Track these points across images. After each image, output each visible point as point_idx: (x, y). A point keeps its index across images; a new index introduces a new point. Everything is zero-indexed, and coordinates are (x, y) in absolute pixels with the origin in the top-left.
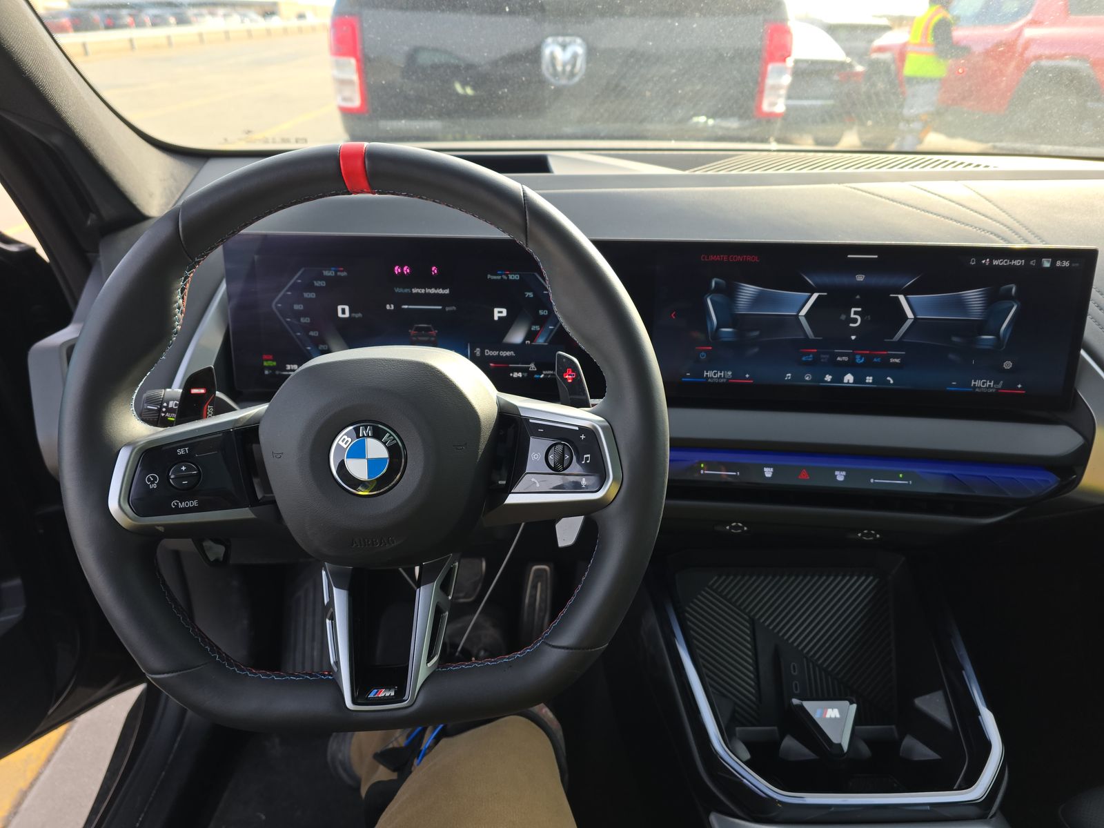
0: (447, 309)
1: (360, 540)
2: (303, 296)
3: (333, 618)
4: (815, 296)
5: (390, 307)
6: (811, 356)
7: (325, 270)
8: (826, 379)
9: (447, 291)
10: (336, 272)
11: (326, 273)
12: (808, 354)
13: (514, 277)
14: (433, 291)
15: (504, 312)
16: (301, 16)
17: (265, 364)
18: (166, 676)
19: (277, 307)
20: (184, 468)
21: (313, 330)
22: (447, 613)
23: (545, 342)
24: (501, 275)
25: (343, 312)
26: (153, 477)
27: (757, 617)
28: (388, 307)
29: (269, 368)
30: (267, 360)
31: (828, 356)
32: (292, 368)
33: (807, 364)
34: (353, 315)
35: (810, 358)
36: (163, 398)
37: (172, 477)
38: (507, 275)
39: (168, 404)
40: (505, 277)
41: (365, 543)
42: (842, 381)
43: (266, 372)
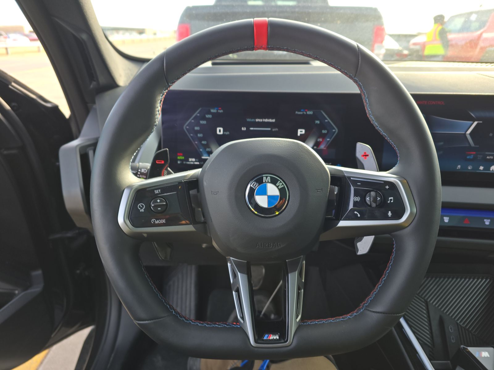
0: (274, 130)
1: (261, 243)
2: (200, 122)
3: (238, 291)
4: (476, 123)
5: (244, 129)
6: (472, 156)
7: (212, 109)
8: (480, 169)
9: (274, 121)
10: (217, 110)
11: (212, 111)
12: (470, 155)
13: (310, 113)
14: (266, 120)
15: (303, 131)
16: (155, 34)
17: (179, 158)
18: (146, 322)
19: (186, 129)
20: (159, 201)
21: (204, 140)
22: (303, 290)
23: (325, 147)
24: (303, 112)
25: (220, 131)
26: (141, 205)
27: (429, 300)
28: (243, 129)
29: (180, 160)
30: (179, 156)
31: (481, 156)
32: (192, 160)
33: (469, 160)
34: (225, 133)
35: (472, 157)
36: (138, 167)
37: (153, 205)
38: (306, 112)
39: (141, 170)
40: (305, 113)
41: (264, 245)
42: (489, 170)
43: (179, 162)
